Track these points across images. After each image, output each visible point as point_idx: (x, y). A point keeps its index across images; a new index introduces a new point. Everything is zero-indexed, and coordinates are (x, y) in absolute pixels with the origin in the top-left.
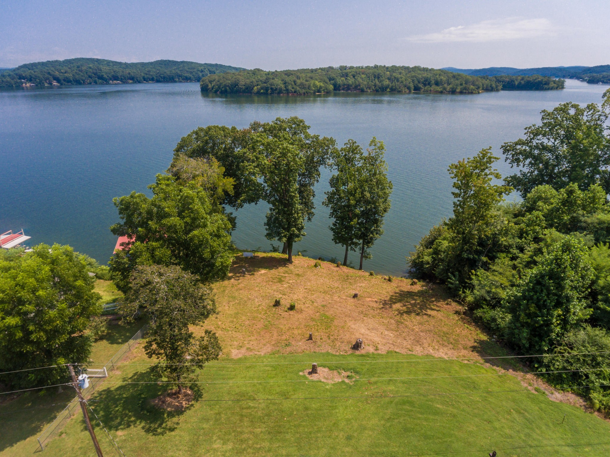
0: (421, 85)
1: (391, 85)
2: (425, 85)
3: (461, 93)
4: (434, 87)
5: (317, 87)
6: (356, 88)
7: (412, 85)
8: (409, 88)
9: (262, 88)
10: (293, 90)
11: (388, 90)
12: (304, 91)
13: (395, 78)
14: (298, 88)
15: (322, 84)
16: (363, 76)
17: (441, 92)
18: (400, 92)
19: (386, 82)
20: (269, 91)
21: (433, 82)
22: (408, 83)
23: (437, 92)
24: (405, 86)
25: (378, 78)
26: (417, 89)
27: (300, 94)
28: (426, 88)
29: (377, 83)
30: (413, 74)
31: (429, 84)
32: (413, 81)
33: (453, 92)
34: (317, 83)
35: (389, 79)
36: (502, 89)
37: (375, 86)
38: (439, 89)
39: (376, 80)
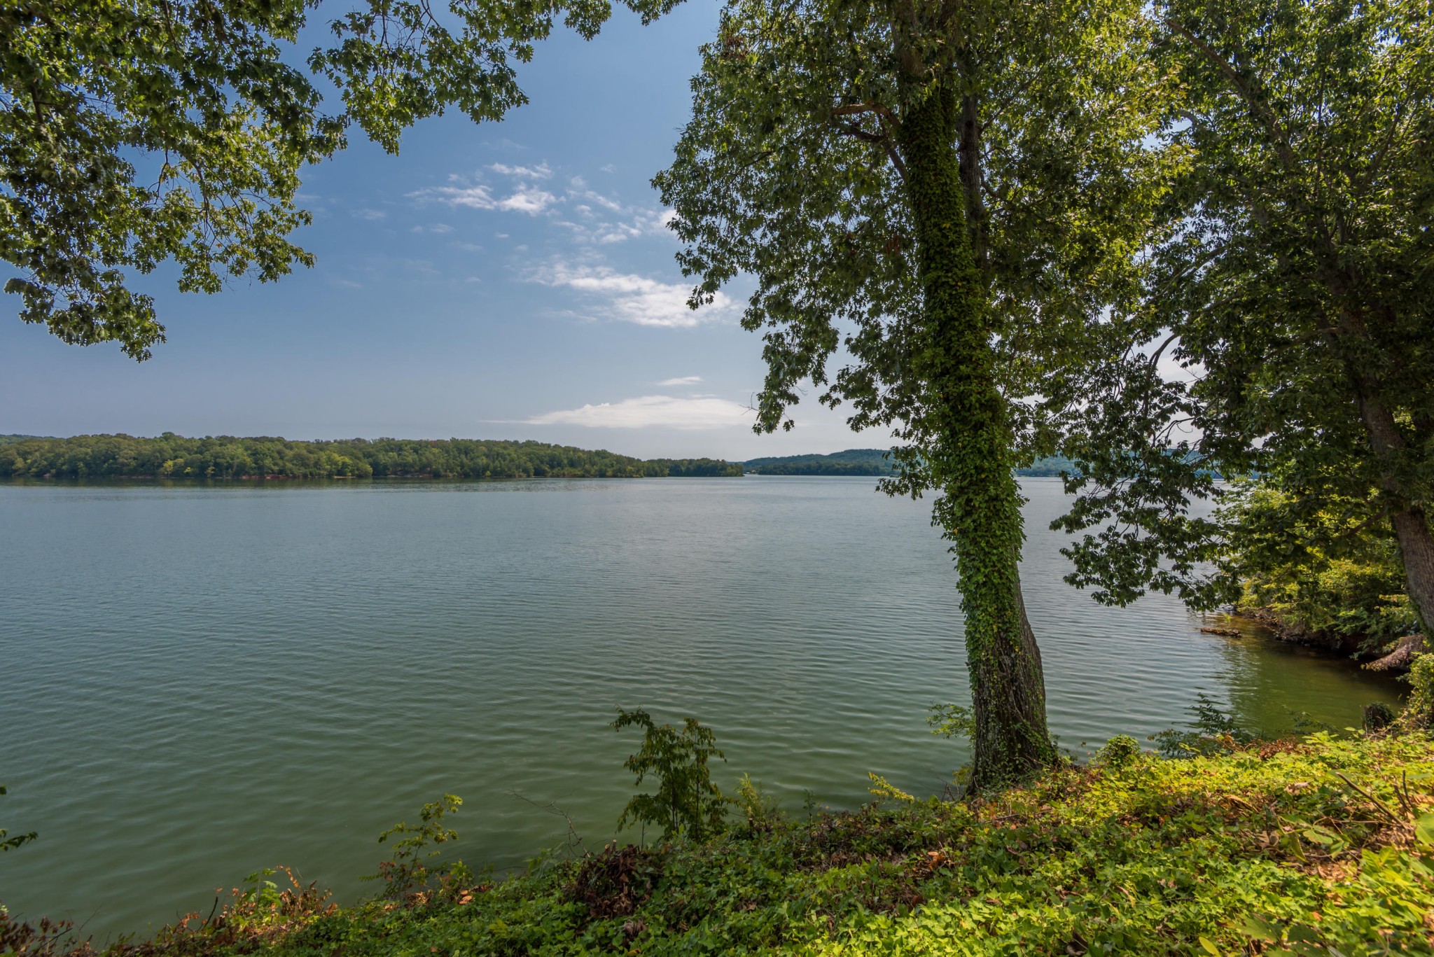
0: (547, 468)
1: (492, 466)
2: (552, 467)
3: (614, 476)
4: (567, 470)
5: (336, 464)
6: (422, 469)
7: (529, 465)
8: (526, 471)
9: (186, 464)
10: (276, 468)
11: (488, 473)
12: (303, 470)
13: (498, 454)
14: (289, 465)
15: (347, 460)
16: (435, 451)
17: (583, 476)
18: (510, 477)
19: (483, 461)
20: (210, 470)
21: (566, 461)
22: (522, 461)
23: (575, 476)
24: (518, 467)
25: (466, 453)
26: (539, 473)
27: (295, 477)
28: (555, 471)
29: (465, 460)
30: (529, 450)
31: (559, 465)
32: (531, 460)
33: (602, 475)
34: (337, 457)
35: (487, 456)
36: (669, 475)
37: (462, 465)
38: (578, 471)
39: (463, 456)
